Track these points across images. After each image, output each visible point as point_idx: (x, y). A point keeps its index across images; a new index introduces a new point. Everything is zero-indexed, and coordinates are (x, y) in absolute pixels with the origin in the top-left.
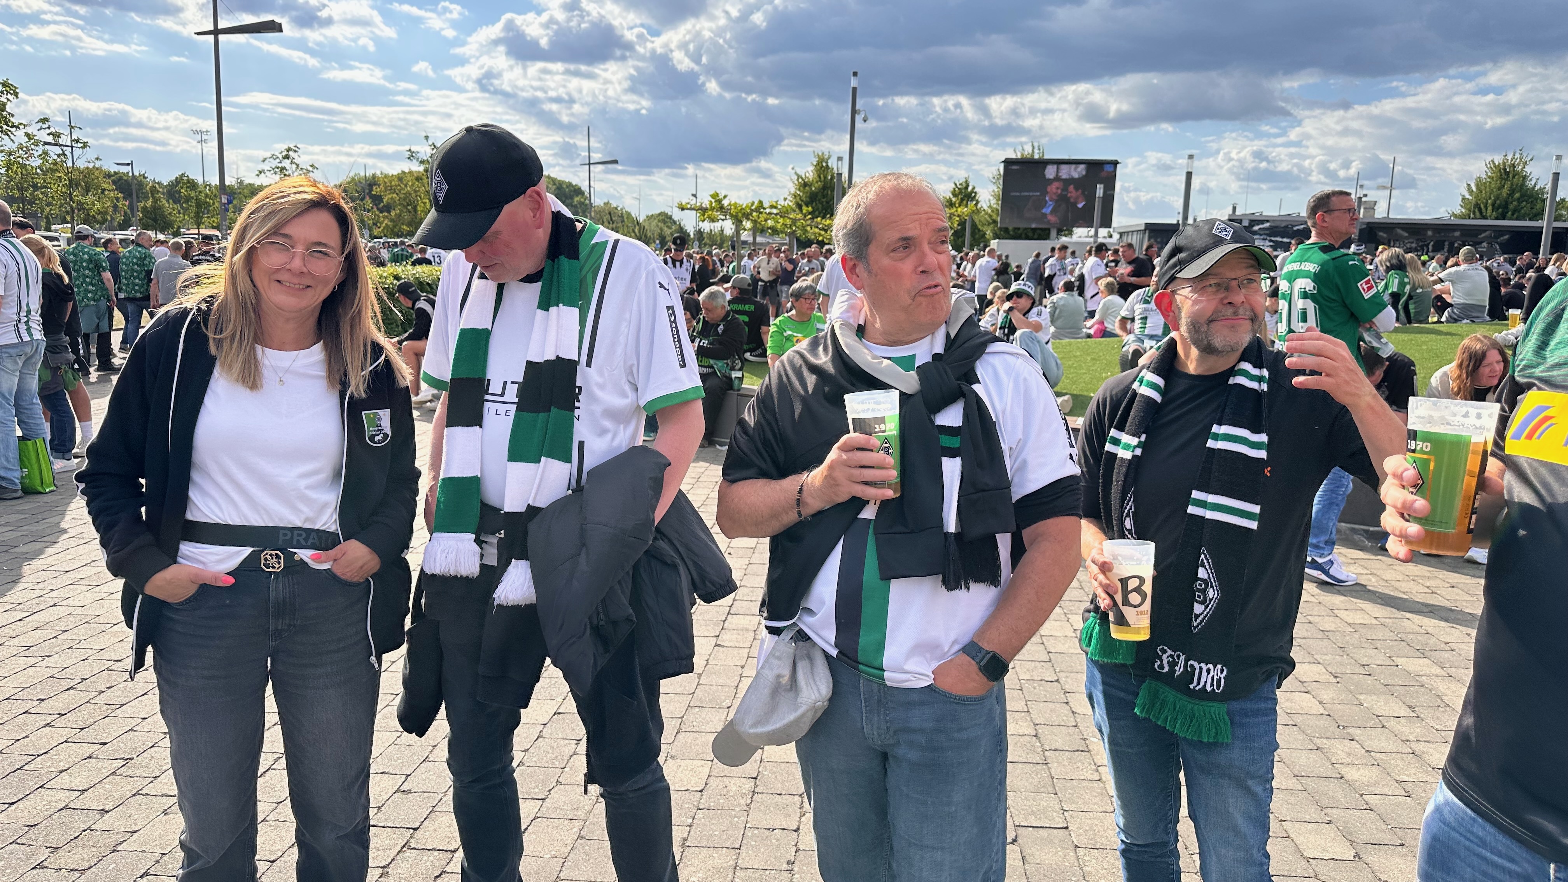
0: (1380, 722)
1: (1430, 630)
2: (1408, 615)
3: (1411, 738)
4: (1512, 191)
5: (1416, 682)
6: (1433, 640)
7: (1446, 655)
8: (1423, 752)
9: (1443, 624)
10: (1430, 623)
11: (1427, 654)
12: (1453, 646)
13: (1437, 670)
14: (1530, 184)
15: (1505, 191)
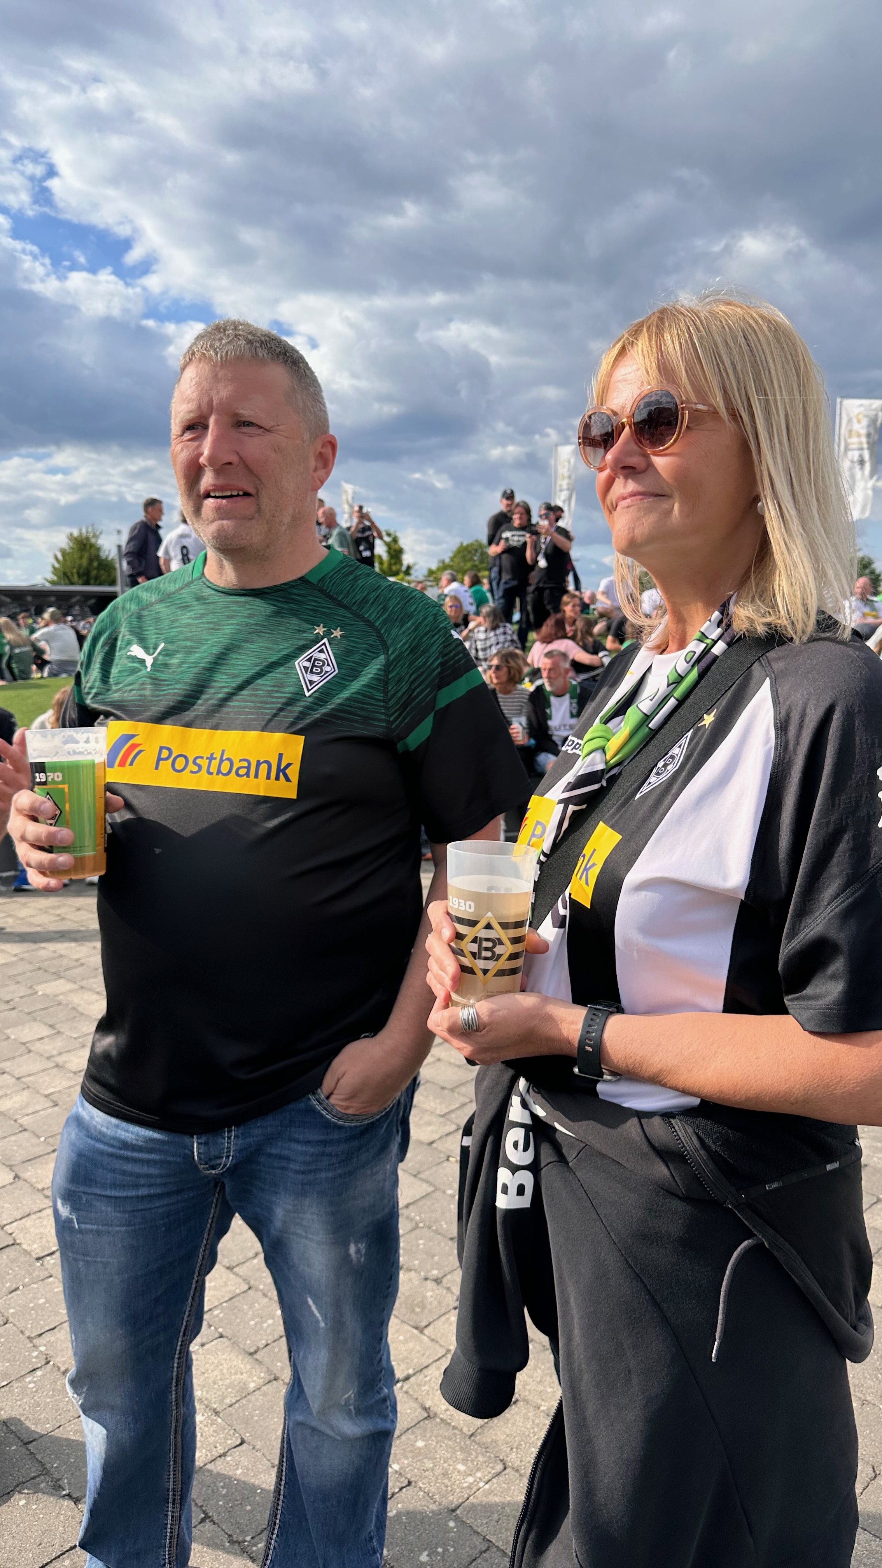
0: (26, 1048)
1: (63, 953)
2: (43, 945)
3: (55, 1053)
4: (91, 561)
5: (54, 1002)
6: (65, 962)
7: (77, 971)
8: (65, 1062)
9: (73, 944)
10: (61, 947)
11: (62, 974)
12: (82, 961)
13: (69, 986)
14: (103, 555)
15: (85, 562)
